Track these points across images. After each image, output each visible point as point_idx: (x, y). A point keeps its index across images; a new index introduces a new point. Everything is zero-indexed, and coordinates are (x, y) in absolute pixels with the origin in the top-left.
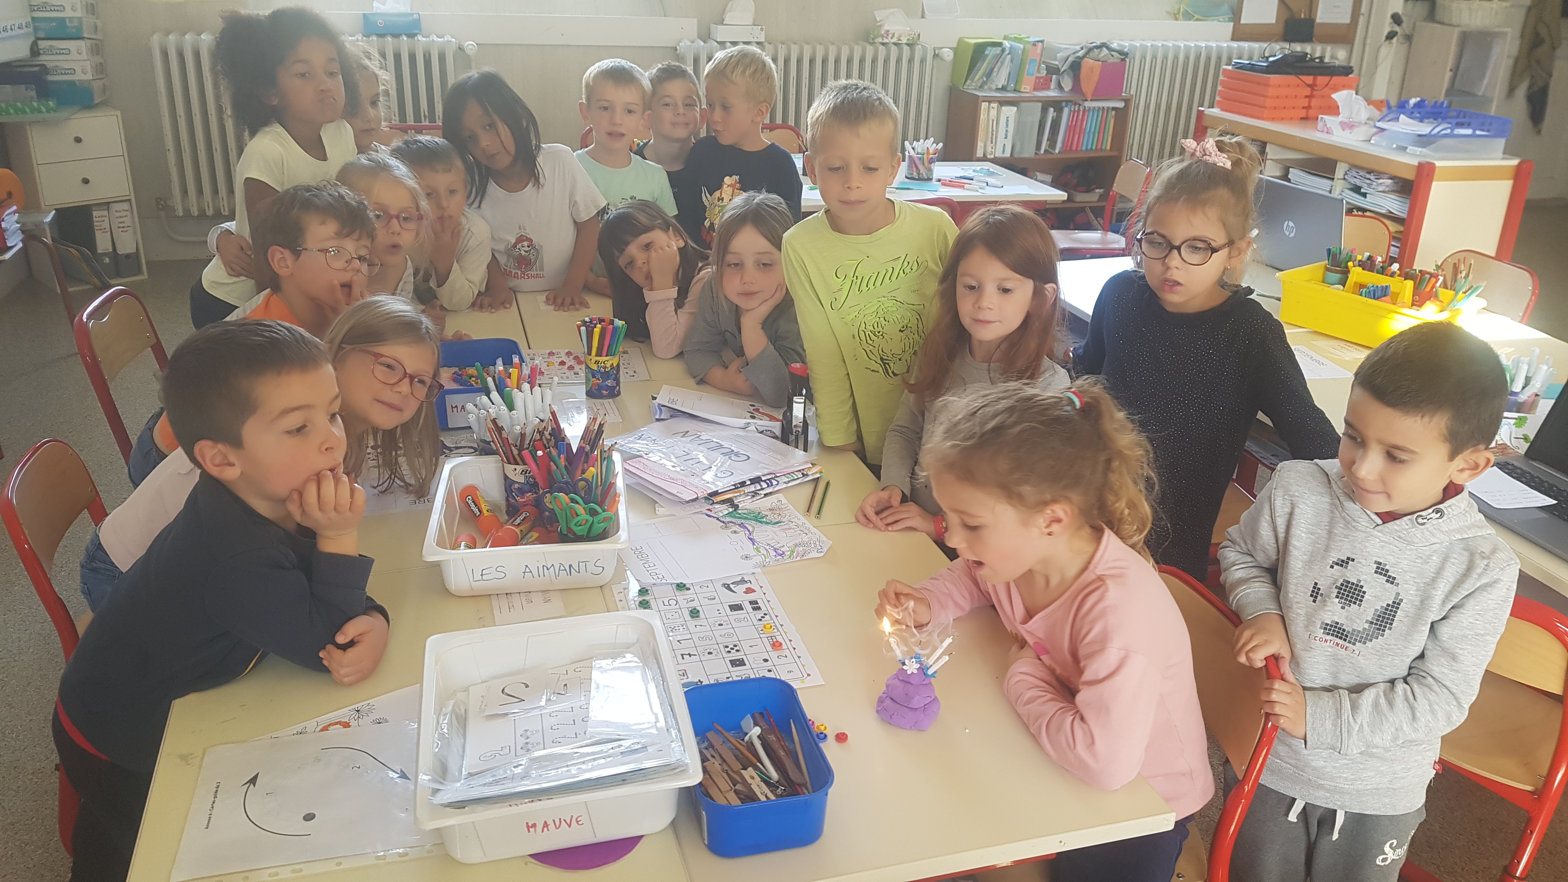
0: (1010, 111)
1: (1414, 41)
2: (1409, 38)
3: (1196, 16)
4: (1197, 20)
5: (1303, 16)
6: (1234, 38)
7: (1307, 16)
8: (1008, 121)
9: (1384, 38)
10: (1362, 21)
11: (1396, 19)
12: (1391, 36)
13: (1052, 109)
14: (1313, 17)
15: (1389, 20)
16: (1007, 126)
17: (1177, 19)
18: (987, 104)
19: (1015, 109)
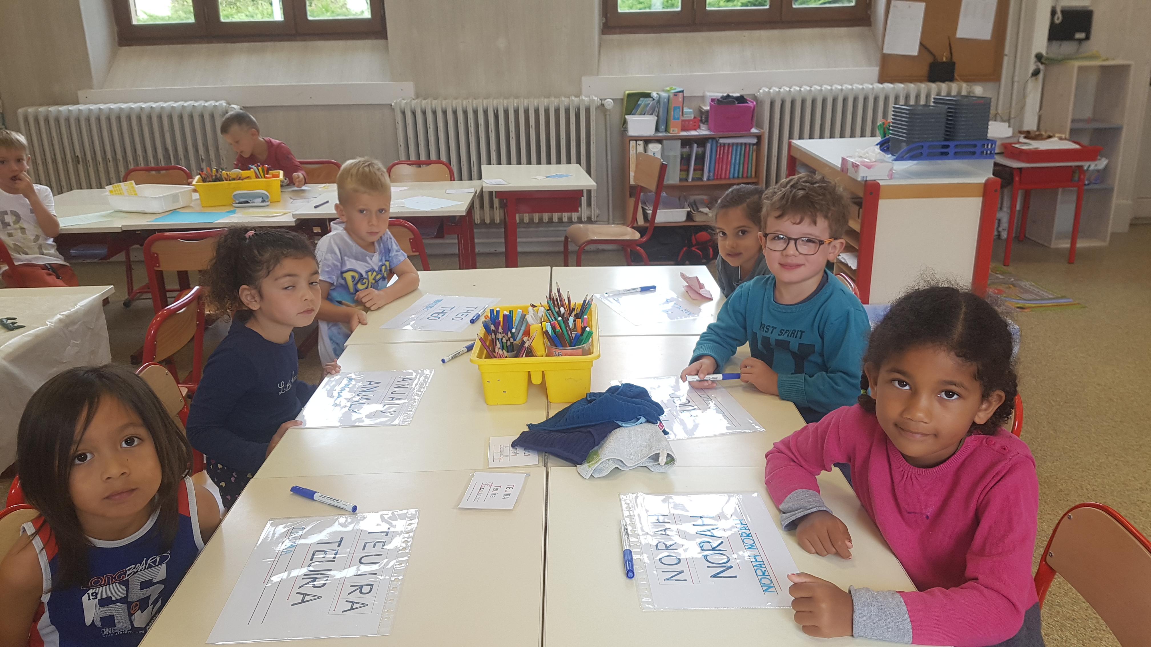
0: (654, 148)
5: (944, 59)
6: (881, 81)
7: (948, 61)
9: (1030, 75)
11: (1040, 59)
12: (1036, 73)
14: (953, 60)
15: (1033, 59)
18: (635, 142)
19: (660, 145)
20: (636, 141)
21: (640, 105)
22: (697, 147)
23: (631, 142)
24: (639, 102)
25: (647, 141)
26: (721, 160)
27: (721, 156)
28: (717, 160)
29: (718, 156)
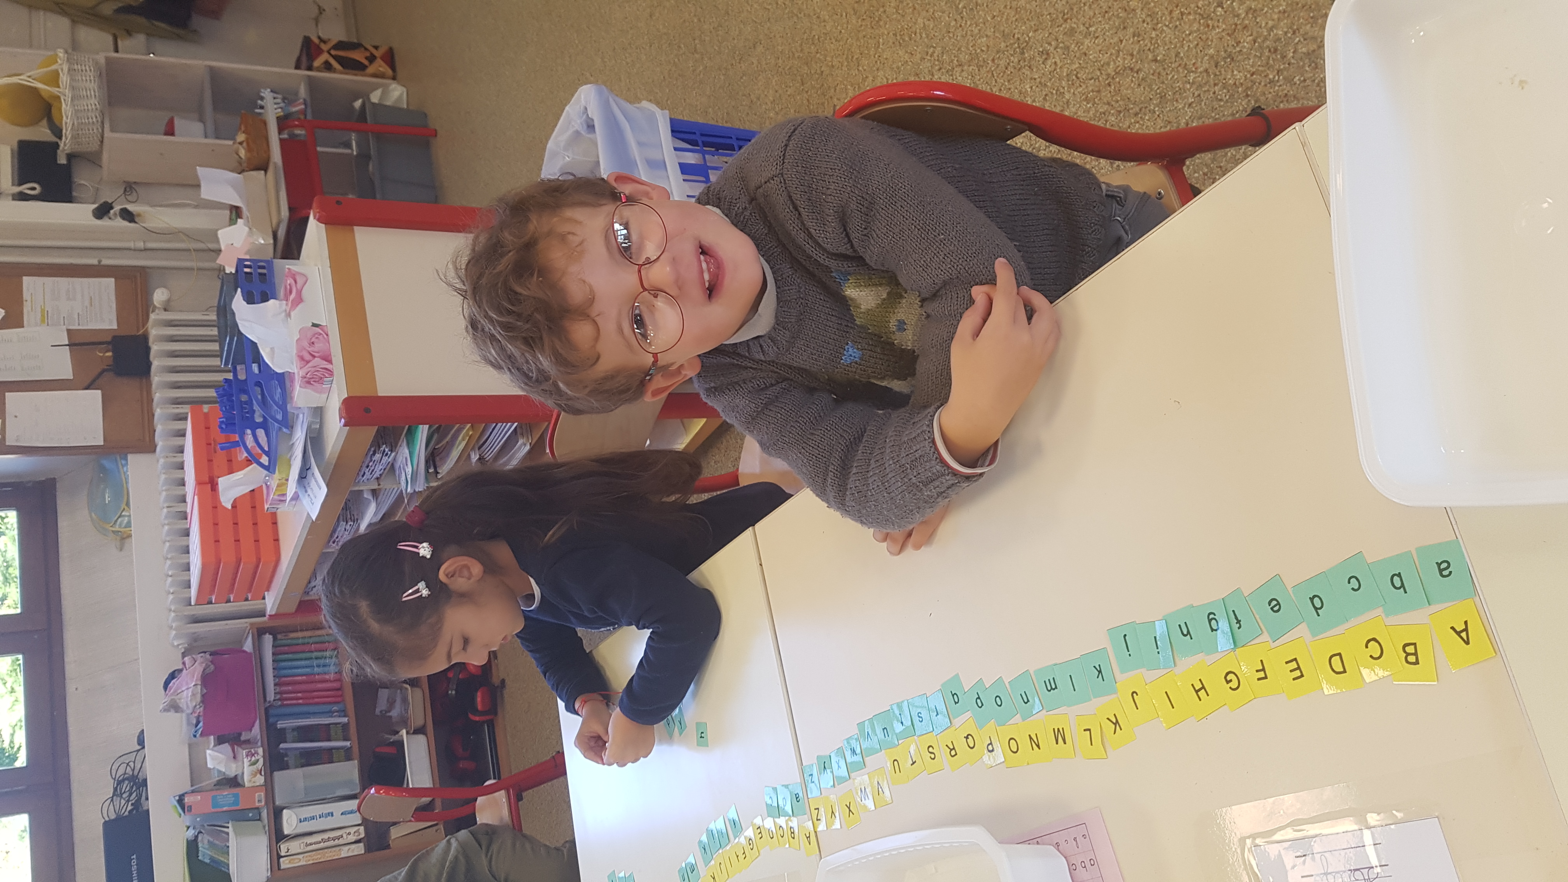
0: (290, 822)
1: (132, 179)
2: (129, 188)
3: (123, 506)
4: (128, 504)
5: (109, 354)
6: (151, 448)
7: (110, 347)
8: (305, 819)
9: (132, 225)
10: (108, 261)
11: (103, 211)
12: (128, 216)
13: (282, 746)
14: (109, 339)
15: (105, 222)
16: (313, 818)
17: (130, 536)
18: (282, 860)
19: (285, 812)
20: (279, 857)
21: (212, 859)
22: (286, 742)
23: (283, 867)
24: (207, 861)
25: (279, 836)
26: (308, 694)
27: (300, 695)
28: (308, 701)
29: (300, 701)
